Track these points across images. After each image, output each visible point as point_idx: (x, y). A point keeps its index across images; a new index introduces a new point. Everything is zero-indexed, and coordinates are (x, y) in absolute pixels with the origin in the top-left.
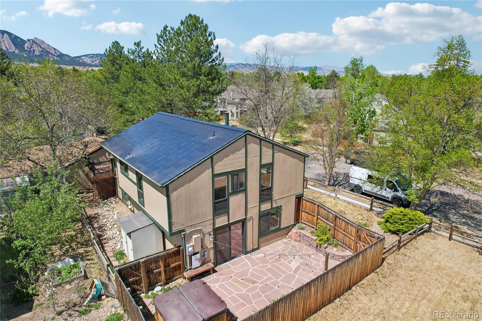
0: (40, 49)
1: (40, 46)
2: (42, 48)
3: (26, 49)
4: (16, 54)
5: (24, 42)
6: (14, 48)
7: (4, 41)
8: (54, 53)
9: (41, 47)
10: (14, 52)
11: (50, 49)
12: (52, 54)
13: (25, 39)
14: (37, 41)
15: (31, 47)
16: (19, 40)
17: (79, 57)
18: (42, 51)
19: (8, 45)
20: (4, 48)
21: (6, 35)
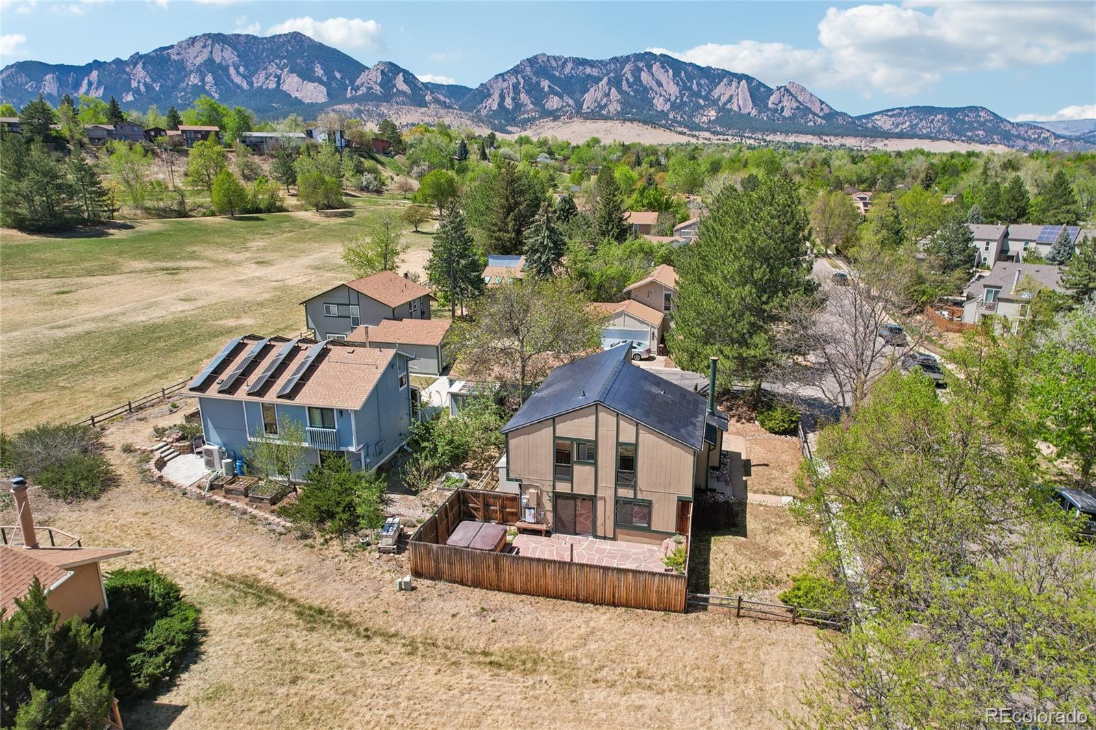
0: (795, 105)
1: (796, 98)
2: (799, 102)
3: (770, 106)
4: (752, 118)
5: (770, 92)
6: (751, 105)
7: (738, 95)
8: (817, 111)
9: (797, 101)
10: (749, 114)
11: (813, 102)
12: (814, 114)
13: (773, 87)
14: (793, 90)
15: (780, 102)
16: (762, 89)
17: (868, 117)
18: (798, 108)
19: (742, 101)
20: (735, 108)
21: (743, 83)
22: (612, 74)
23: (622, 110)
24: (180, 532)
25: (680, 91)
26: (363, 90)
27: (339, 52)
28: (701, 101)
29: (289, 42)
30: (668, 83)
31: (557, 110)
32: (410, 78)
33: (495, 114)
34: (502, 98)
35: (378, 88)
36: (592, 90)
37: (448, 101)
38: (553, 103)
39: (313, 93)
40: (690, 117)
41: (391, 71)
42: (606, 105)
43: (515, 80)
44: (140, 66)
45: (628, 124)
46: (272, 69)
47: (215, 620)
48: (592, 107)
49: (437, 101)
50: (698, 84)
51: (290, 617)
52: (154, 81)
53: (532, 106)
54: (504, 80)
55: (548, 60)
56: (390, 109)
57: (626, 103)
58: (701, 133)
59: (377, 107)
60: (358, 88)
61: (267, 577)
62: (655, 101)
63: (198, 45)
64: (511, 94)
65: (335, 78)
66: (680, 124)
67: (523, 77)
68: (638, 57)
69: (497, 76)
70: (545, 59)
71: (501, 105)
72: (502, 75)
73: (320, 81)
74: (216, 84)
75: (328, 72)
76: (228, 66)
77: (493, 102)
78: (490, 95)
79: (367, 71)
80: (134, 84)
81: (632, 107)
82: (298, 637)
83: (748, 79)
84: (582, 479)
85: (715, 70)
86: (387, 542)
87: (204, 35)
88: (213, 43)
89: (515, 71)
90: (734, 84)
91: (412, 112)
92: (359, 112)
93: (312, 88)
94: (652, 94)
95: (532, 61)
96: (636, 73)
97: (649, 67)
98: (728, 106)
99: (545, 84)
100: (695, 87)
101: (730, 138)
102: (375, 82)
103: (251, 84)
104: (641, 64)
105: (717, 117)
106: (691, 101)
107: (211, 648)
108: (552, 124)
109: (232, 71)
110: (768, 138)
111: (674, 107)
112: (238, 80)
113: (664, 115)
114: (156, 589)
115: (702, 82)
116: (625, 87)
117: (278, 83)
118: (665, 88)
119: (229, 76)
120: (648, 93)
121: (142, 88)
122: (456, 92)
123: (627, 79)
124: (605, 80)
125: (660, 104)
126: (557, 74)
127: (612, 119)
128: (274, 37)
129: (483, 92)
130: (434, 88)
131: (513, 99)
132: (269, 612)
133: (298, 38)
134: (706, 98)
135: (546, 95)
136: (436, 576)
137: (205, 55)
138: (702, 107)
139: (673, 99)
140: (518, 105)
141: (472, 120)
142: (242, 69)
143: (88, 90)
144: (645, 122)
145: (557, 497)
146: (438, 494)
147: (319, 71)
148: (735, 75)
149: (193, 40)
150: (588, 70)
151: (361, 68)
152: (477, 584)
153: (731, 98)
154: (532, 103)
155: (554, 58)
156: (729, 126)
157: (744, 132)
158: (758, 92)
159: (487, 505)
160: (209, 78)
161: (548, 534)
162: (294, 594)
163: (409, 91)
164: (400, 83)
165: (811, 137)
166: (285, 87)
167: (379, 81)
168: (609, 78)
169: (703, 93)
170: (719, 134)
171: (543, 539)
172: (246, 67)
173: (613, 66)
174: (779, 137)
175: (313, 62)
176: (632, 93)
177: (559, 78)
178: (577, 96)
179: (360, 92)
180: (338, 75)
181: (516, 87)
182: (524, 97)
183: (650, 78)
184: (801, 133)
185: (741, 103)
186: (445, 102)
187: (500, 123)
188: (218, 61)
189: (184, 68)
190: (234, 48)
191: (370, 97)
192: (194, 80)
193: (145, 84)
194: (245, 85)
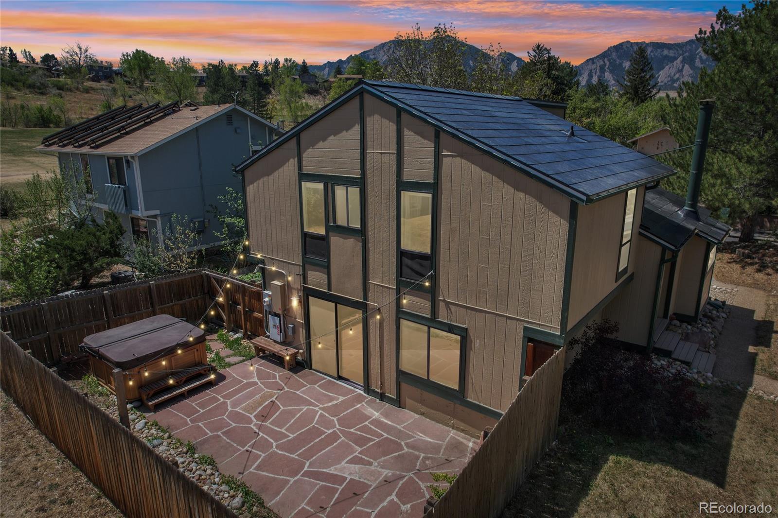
22: (687, 54)
32: (521, 64)
34: (590, 76)
36: (667, 67)
41: (508, 59)
42: (678, 79)
43: (602, 63)
48: (666, 81)
53: (614, 82)
54: (594, 63)
55: (631, 46)
64: (598, 73)
67: (609, 60)
69: (588, 61)
70: (629, 46)
72: (592, 59)
89: (603, 56)
99: (626, 65)
123: (700, 57)
124: (680, 58)
131: (599, 77)
140: (602, 82)
150: (666, 52)
155: (637, 44)
164: (514, 68)
168: (684, 58)
173: (688, 47)
178: (654, 73)
181: (602, 68)
182: (608, 75)
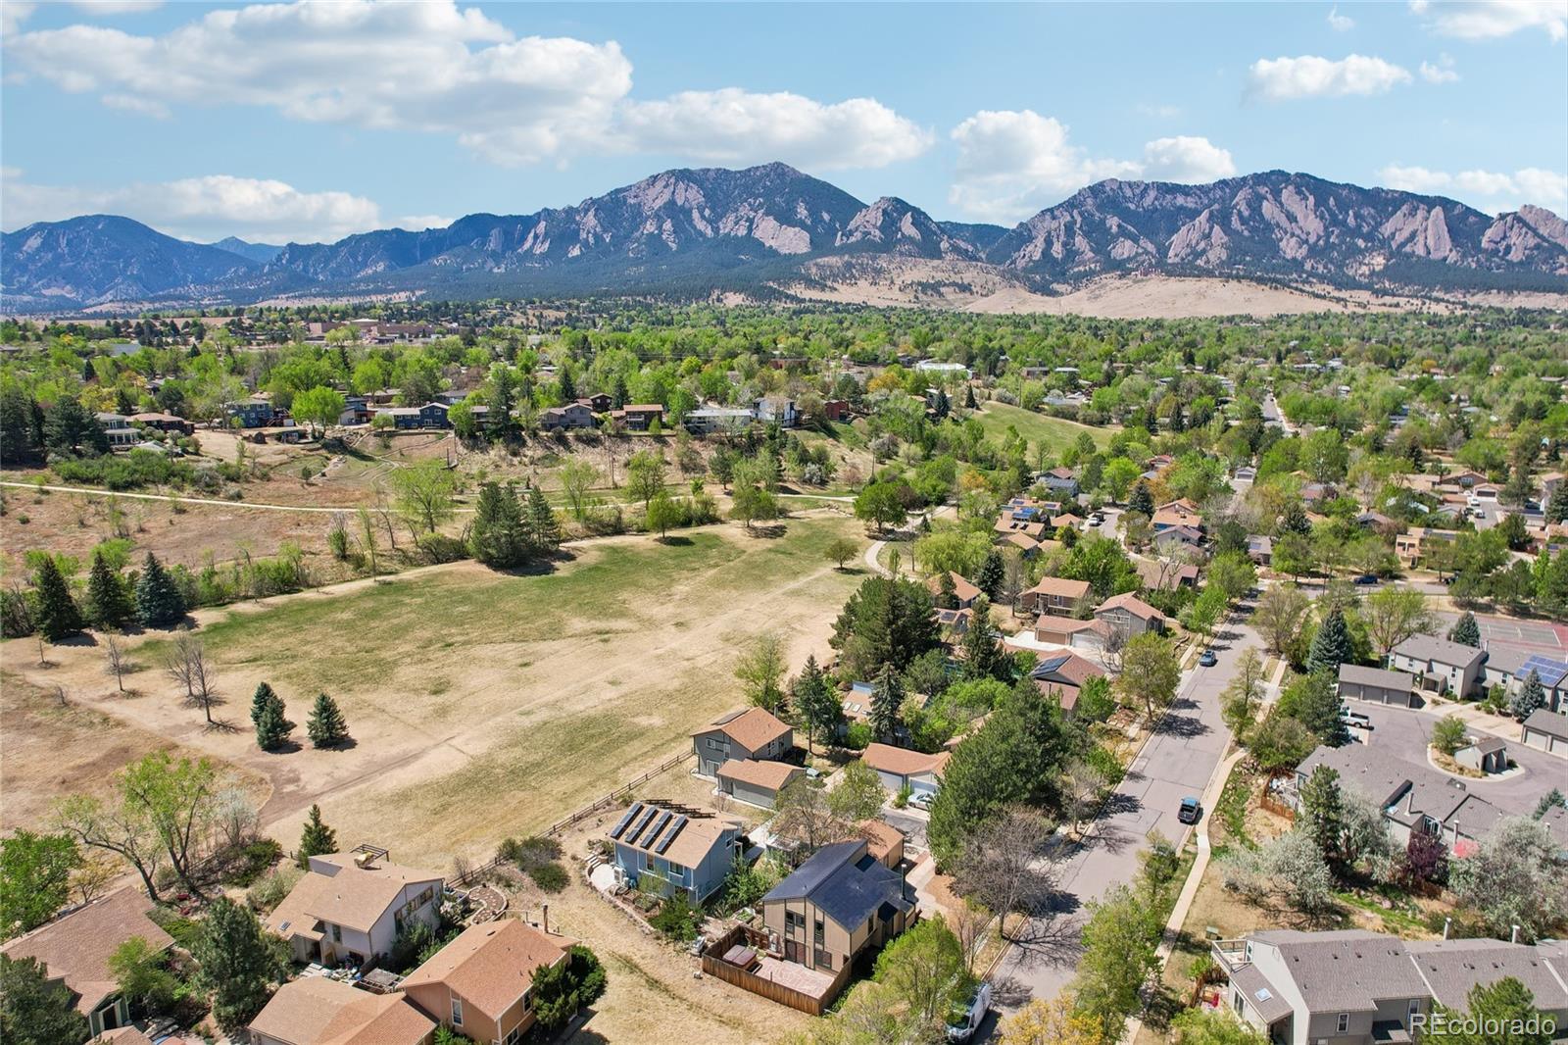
0: (1532, 241)
1: (1535, 230)
2: (1541, 237)
3: (1484, 244)
4: (1449, 268)
5: (1486, 221)
6: (1449, 245)
7: (1426, 230)
9: (1536, 233)
10: (1445, 259)
13: (1493, 213)
14: (1529, 218)
15: (1504, 238)
16: (1472, 219)
18: (1537, 247)
19: (1433, 239)
20: (1420, 251)
21: (1438, 211)
22: (1216, 206)
23: (1229, 257)
24: (599, 923)
25: (1326, 228)
26: (858, 236)
27: (830, 185)
28: (1361, 243)
29: (768, 175)
30: (1306, 217)
31: (1129, 259)
32: (920, 218)
33: (1037, 267)
34: (1049, 242)
35: (878, 233)
36: (1184, 229)
37: (970, 248)
38: (1124, 249)
39: (791, 241)
40: (1340, 266)
41: (896, 210)
42: (1204, 251)
43: (1069, 218)
44: (591, 213)
45: (1233, 283)
46: (744, 210)
47: (612, 977)
48: (1182, 255)
49: (956, 249)
50: (1357, 216)
51: (643, 982)
52: (605, 231)
53: (1091, 254)
54: (1054, 218)
55: (1120, 188)
56: (890, 262)
57: (1236, 251)
58: (1355, 293)
59: (874, 259)
60: (851, 233)
61: (637, 959)
62: (1282, 244)
63: (660, 185)
64: (1062, 238)
65: (822, 220)
66: (1322, 279)
67: (1081, 214)
68: (1259, 179)
69: (1043, 212)
70: (1115, 187)
71: (1046, 253)
72: (1051, 210)
73: (802, 225)
74: (675, 232)
75: (813, 212)
76: (691, 210)
77: (1035, 250)
78: (1031, 239)
79: (864, 211)
80: (583, 235)
81: (1246, 254)
82: (645, 992)
83: (1445, 203)
84: (798, 935)
85: (1387, 192)
86: (695, 951)
87: (667, 172)
88: (677, 180)
89: (1071, 204)
90: (1420, 214)
91: (920, 266)
92: (849, 266)
93: (791, 235)
94: (1278, 234)
95: (1096, 190)
96: (1255, 203)
97: (1276, 194)
98: (1408, 249)
99: (1113, 222)
100: (1351, 221)
101: (1402, 301)
102: (874, 226)
103: (716, 230)
104: (1263, 190)
105: (1386, 267)
106: (1343, 242)
107: (608, 989)
108: (1118, 283)
109: (696, 214)
110: (1471, 301)
111: (1314, 252)
112: (701, 225)
113: (1296, 265)
114: (590, 959)
115: (1365, 211)
116: (1235, 223)
117: (750, 229)
118: (1301, 224)
119: (691, 221)
120: (1273, 232)
121: (591, 240)
122: (984, 233)
123: (1240, 213)
124: (1205, 214)
125: (1290, 249)
126: (1132, 207)
127: (1210, 274)
128: (749, 170)
129: (1023, 235)
130: (953, 229)
131: (1065, 245)
132: (635, 977)
133: (779, 170)
134: (1368, 237)
135: (1115, 238)
136: (713, 974)
137: (666, 196)
138: (1361, 252)
139: (1312, 240)
140: (1071, 254)
141: (1003, 277)
142: (707, 212)
143: (534, 244)
144: (1260, 281)
145: (787, 941)
146: (735, 921)
147: (802, 212)
148: (1424, 199)
149: (655, 179)
150: (1180, 200)
151: (856, 206)
152: (731, 982)
153: (1413, 235)
154: (1092, 250)
155: (1130, 184)
156: (1407, 281)
157: (1432, 290)
158: (1464, 222)
159: (753, 937)
160: (668, 225)
161: (782, 959)
162: (646, 970)
163: (918, 237)
164: (907, 227)
165: (1556, 296)
166: (757, 234)
167: (879, 224)
168: (1211, 213)
169: (1365, 229)
170: (1385, 293)
171: (778, 962)
172: (712, 210)
173: (1219, 193)
174: (1495, 299)
175: (795, 200)
176: (1246, 233)
177: (1135, 212)
178: (1162, 237)
179: (853, 239)
180: (826, 216)
181: (1069, 229)
182: (1080, 242)
183: (1277, 211)
184: (1537, 290)
185: (1431, 242)
186: (967, 251)
187: (1043, 278)
188: (680, 203)
189: (640, 214)
190: (701, 186)
191: (867, 246)
192: (650, 227)
193: (595, 235)
194: (709, 232)
